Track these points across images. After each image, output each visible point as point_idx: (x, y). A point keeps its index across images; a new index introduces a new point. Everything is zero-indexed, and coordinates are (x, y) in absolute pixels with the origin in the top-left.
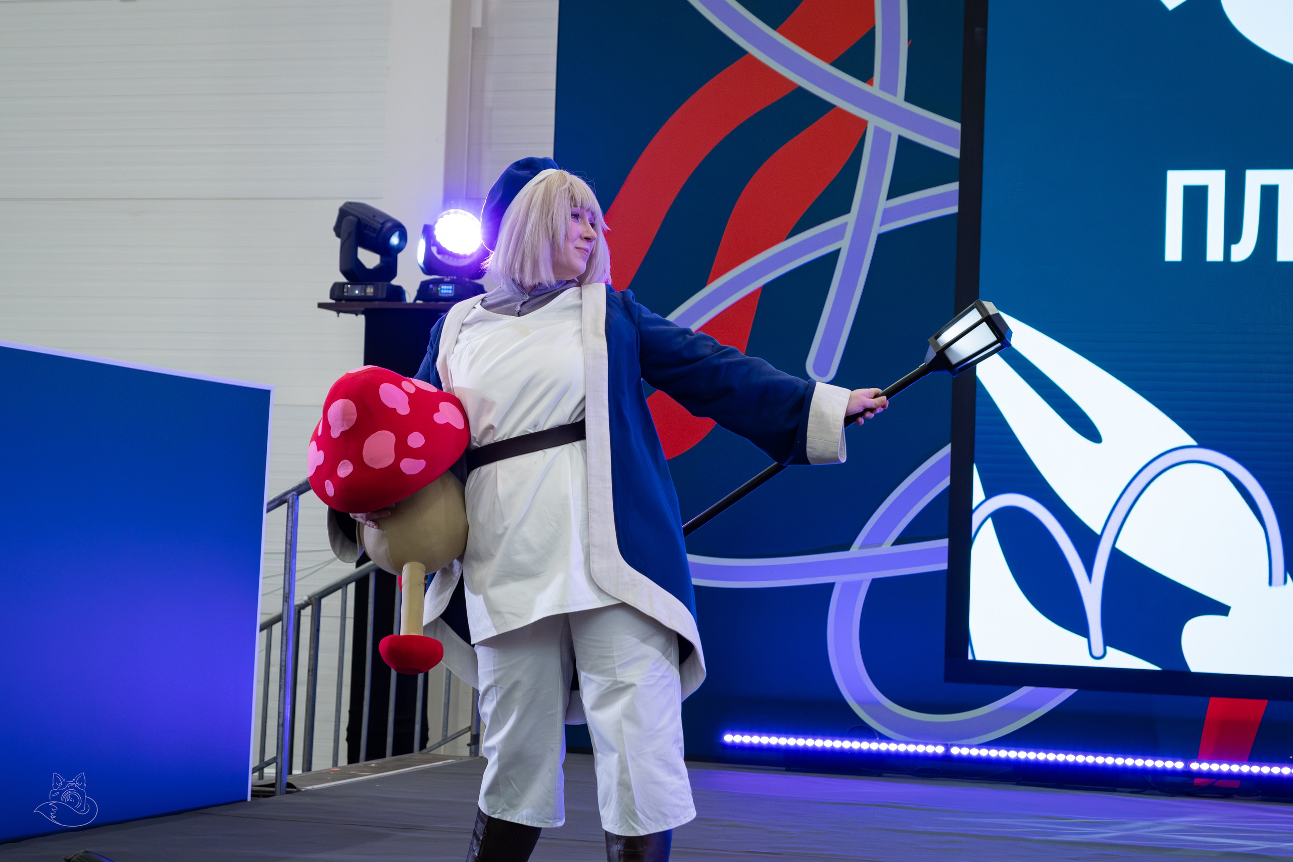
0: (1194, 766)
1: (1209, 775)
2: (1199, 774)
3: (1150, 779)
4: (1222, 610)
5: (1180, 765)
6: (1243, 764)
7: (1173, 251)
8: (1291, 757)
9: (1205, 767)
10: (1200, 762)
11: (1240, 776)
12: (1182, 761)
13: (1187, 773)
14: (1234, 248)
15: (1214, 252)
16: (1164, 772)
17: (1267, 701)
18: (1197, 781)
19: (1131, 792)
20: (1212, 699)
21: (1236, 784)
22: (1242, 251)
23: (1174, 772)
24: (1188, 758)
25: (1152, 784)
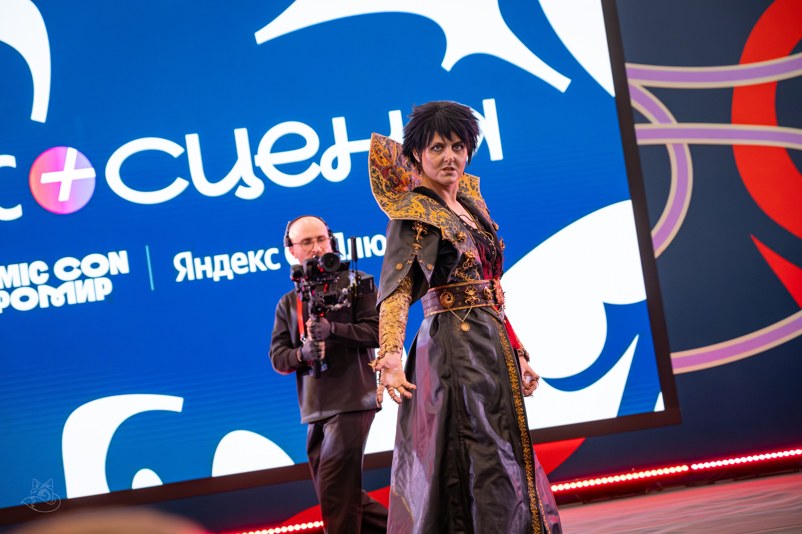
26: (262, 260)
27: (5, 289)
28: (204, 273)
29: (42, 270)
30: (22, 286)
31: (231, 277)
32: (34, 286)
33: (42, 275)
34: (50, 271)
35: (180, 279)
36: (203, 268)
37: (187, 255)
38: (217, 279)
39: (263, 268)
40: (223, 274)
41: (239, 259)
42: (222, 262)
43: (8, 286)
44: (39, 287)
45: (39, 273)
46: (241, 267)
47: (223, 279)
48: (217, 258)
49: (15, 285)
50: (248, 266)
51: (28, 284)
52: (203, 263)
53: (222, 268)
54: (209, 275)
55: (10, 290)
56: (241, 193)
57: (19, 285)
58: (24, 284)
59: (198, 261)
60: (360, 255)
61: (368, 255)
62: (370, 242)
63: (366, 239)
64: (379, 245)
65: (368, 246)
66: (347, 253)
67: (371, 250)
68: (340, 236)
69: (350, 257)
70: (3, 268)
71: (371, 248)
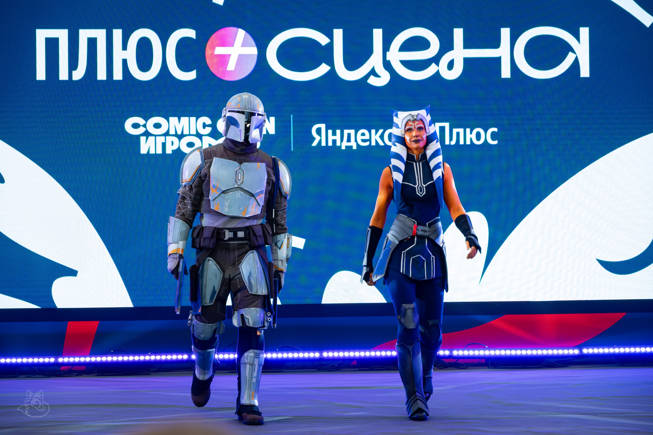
0: (60, 360)
1: (69, 364)
2: (63, 364)
3: (36, 369)
4: (73, 273)
5: (52, 360)
6: (86, 357)
7: (41, 75)
8: (112, 351)
9: (66, 360)
10: (63, 358)
11: (85, 364)
12: (53, 357)
13: (56, 364)
14: (73, 72)
15: (63, 75)
16: (44, 364)
17: (98, 322)
18: (62, 368)
19: (26, 377)
20: (69, 322)
21: (84, 368)
22: (78, 75)
23: (49, 364)
24: (57, 355)
25: (38, 371)
26: (382, 137)
27: (176, 135)
28: (334, 141)
29: (207, 124)
30: (190, 135)
31: (355, 147)
32: (200, 136)
33: (206, 128)
34: (214, 126)
35: (315, 144)
36: (334, 138)
37: (323, 126)
38: (343, 148)
39: (381, 144)
40: (349, 144)
41: (363, 134)
42: (349, 135)
43: (179, 133)
44: (203, 137)
45: (205, 126)
46: (364, 141)
47: (349, 148)
48: (346, 132)
49: (184, 133)
50: (370, 140)
51: (195, 133)
52: (334, 134)
53: (349, 140)
54: (338, 144)
55: (180, 137)
56: (372, 81)
57: (188, 133)
58: (191, 133)
59: (330, 132)
60: (462, 142)
61: (468, 142)
62: (471, 133)
63: (468, 130)
64: (478, 136)
65: (468, 136)
66: (451, 139)
67: (471, 139)
68: (447, 125)
69: (453, 143)
70: (176, 119)
71: (471, 137)
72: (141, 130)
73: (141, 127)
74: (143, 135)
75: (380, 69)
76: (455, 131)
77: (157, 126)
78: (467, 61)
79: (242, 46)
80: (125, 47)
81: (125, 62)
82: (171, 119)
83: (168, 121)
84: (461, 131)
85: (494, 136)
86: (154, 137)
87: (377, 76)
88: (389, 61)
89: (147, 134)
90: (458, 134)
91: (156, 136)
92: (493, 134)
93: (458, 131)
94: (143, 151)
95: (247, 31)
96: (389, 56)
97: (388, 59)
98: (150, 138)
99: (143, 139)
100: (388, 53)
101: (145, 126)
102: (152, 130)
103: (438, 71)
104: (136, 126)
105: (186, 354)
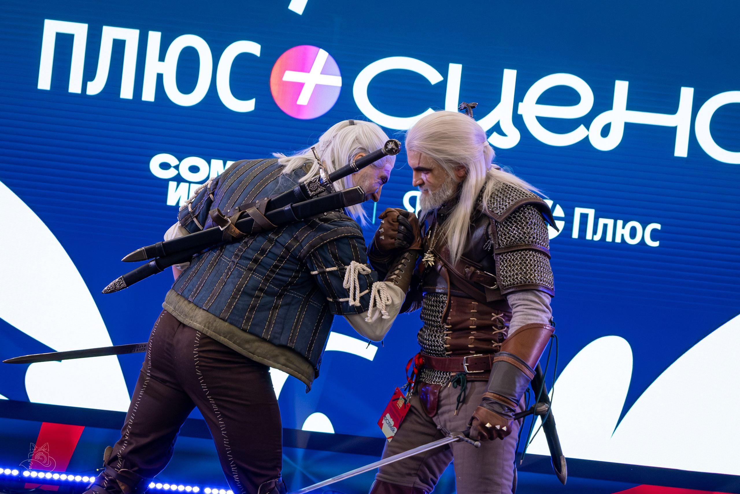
0: (26, 474)
1: (37, 481)
2: (29, 480)
5: (15, 472)
6: (62, 473)
7: (45, 82)
9: (34, 475)
10: (30, 471)
11: (59, 483)
12: (17, 469)
13: (20, 479)
14: (89, 84)
15: (75, 86)
16: (3, 477)
17: (84, 427)
18: (27, 486)
20: (44, 424)
21: (56, 488)
22: (95, 87)
23: (11, 477)
24: (22, 467)
56: (495, 140)
60: (609, 239)
61: (618, 240)
62: (623, 228)
63: (620, 223)
64: (633, 233)
65: (620, 231)
66: (595, 232)
67: (623, 235)
68: (591, 212)
69: (597, 238)
70: (221, 162)
71: (623, 233)
72: (171, 173)
73: (172, 169)
74: (173, 179)
75: (508, 126)
76: (602, 221)
77: (194, 169)
78: (628, 127)
79: (321, 74)
80: (162, 58)
81: (160, 77)
82: (213, 161)
83: (209, 163)
84: (610, 222)
85: (654, 235)
86: (187, 184)
87: (502, 134)
88: (521, 116)
89: (179, 179)
90: (605, 226)
91: (190, 183)
92: (654, 231)
93: (606, 223)
94: (171, 201)
95: (330, 54)
96: (522, 109)
97: (519, 112)
98: (182, 184)
99: (172, 185)
100: (520, 104)
101: (177, 167)
102: (186, 174)
103: (587, 137)
104: (165, 166)
105: (198, 486)
